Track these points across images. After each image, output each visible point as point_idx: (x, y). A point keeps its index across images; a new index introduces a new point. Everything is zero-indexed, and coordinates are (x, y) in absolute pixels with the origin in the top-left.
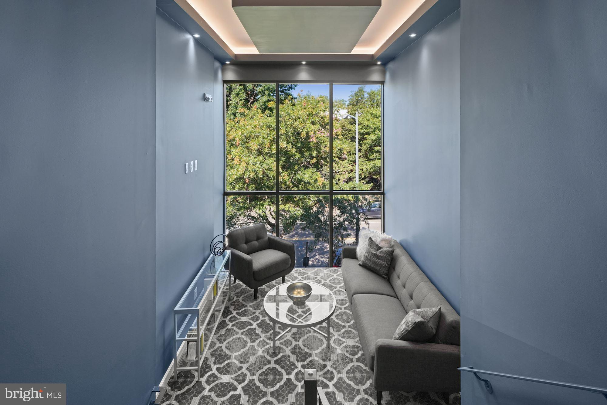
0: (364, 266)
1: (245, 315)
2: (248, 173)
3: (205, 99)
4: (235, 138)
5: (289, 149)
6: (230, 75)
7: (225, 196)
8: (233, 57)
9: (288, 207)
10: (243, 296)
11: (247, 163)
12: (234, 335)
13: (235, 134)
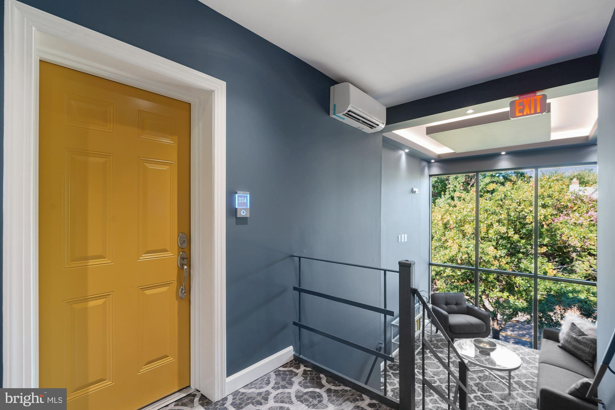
0: (563, 348)
1: (442, 353)
2: (461, 254)
3: (413, 192)
4: (448, 221)
5: (511, 235)
6: (435, 170)
7: (430, 266)
8: (436, 157)
9: (506, 295)
10: (441, 343)
11: (460, 245)
12: (431, 360)
13: (449, 218)
